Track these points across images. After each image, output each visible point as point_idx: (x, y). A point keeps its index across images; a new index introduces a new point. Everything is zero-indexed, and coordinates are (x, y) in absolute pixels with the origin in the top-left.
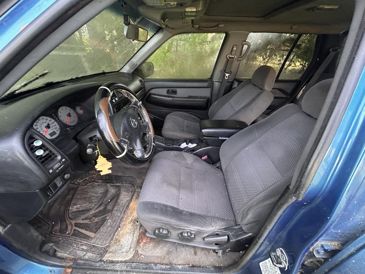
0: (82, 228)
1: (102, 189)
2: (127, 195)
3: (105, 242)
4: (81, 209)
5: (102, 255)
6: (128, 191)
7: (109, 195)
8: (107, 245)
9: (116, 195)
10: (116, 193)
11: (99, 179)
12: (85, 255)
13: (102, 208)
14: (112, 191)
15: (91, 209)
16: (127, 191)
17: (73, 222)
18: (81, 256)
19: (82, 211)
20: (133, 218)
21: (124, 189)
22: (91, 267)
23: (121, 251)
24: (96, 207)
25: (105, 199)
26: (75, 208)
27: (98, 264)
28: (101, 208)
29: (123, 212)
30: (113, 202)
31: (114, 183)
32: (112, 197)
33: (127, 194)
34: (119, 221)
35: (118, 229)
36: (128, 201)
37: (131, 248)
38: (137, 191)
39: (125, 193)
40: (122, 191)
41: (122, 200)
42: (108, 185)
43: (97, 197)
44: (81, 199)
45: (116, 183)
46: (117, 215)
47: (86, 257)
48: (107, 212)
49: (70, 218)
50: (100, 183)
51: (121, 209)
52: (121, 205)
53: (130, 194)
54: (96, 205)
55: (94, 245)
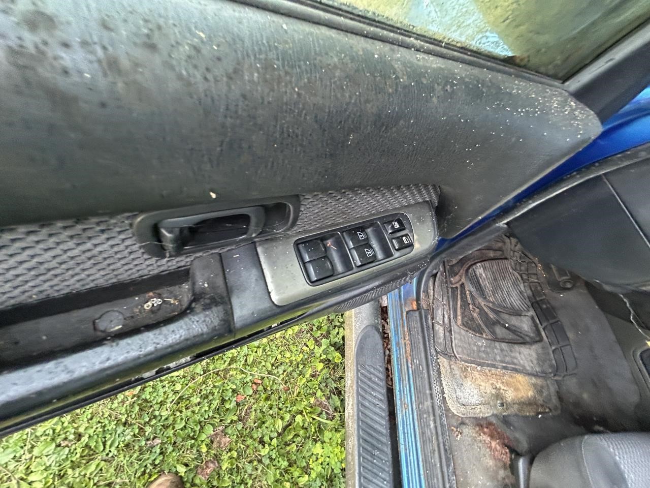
0: (462, 298)
1: (518, 302)
2: (532, 361)
3: (460, 350)
4: (481, 281)
5: (445, 354)
6: (541, 363)
7: (514, 321)
8: (457, 356)
9: (521, 337)
10: (524, 335)
11: (533, 289)
12: (438, 323)
13: (492, 317)
14: (525, 324)
15: (485, 298)
16: (541, 360)
17: (463, 280)
18: (436, 319)
19: (480, 285)
20: (503, 392)
21: (540, 351)
22: (427, 340)
23: (456, 387)
24: (491, 305)
25: (506, 317)
26: (480, 271)
27: (433, 351)
28: (492, 315)
29: (504, 365)
30: (510, 334)
31: (541, 325)
32: (514, 328)
33: (535, 362)
34: (489, 362)
35: (478, 366)
36: (524, 367)
37: (464, 405)
38: (548, 381)
39: (534, 355)
40: (534, 347)
41: (520, 353)
42: (532, 313)
43: (505, 300)
44: (493, 273)
45: (544, 329)
46: (496, 354)
47: (437, 327)
48: (491, 330)
49: (467, 271)
50: (525, 294)
51: (507, 359)
52: (513, 354)
53: (538, 370)
54: (493, 303)
55: (453, 333)
